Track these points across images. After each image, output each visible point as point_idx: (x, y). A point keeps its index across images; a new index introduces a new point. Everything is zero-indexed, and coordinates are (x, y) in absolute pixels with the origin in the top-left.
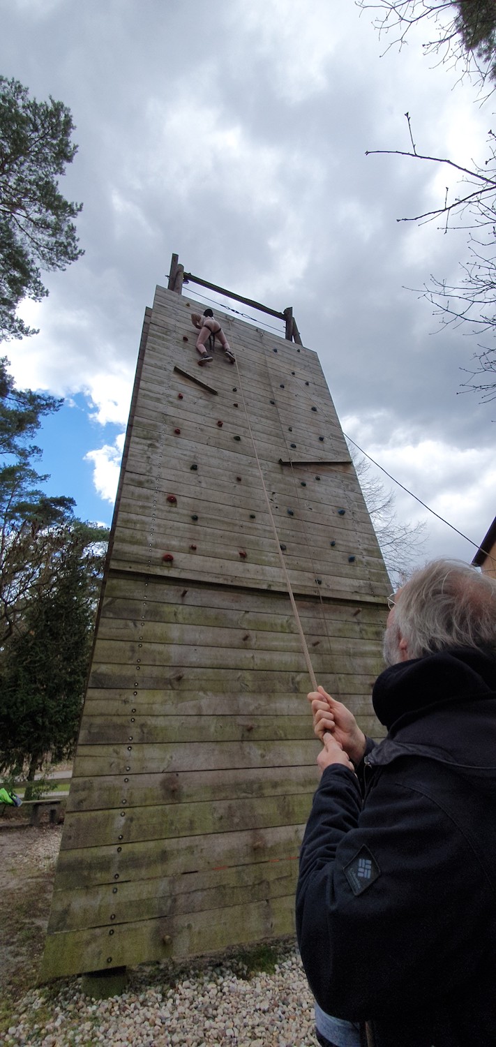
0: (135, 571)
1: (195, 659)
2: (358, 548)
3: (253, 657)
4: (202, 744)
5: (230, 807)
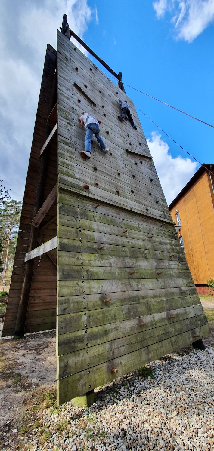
1: (105, 240)
2: (158, 198)
4: (114, 280)
5: (128, 308)
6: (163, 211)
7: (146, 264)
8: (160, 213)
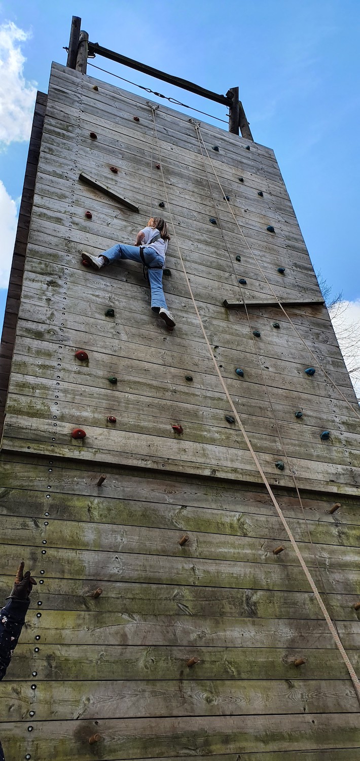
0: (35, 452)
1: (116, 571)
2: (333, 421)
3: (193, 569)
4: (128, 683)
6: (349, 460)
7: (253, 633)
8: (333, 469)
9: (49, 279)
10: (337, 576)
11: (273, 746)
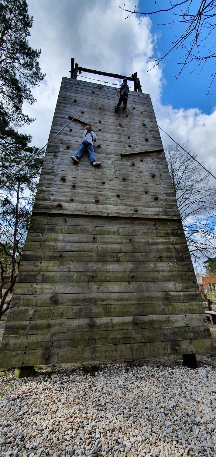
0: (43, 212)
1: (69, 248)
2: (161, 193)
3: (97, 247)
4: (70, 283)
5: (80, 309)
6: (165, 206)
7: (117, 267)
8: (157, 210)
9: (54, 154)
10: (154, 247)
11: (121, 302)
